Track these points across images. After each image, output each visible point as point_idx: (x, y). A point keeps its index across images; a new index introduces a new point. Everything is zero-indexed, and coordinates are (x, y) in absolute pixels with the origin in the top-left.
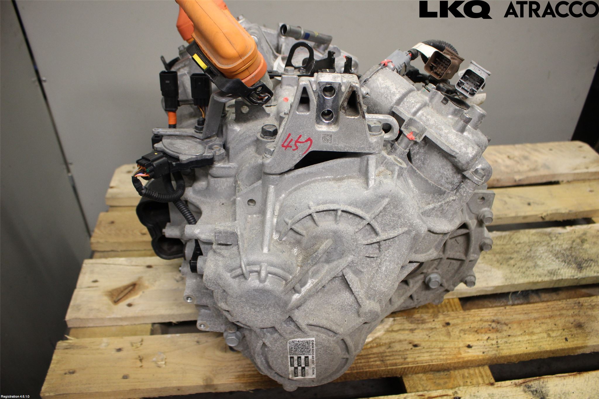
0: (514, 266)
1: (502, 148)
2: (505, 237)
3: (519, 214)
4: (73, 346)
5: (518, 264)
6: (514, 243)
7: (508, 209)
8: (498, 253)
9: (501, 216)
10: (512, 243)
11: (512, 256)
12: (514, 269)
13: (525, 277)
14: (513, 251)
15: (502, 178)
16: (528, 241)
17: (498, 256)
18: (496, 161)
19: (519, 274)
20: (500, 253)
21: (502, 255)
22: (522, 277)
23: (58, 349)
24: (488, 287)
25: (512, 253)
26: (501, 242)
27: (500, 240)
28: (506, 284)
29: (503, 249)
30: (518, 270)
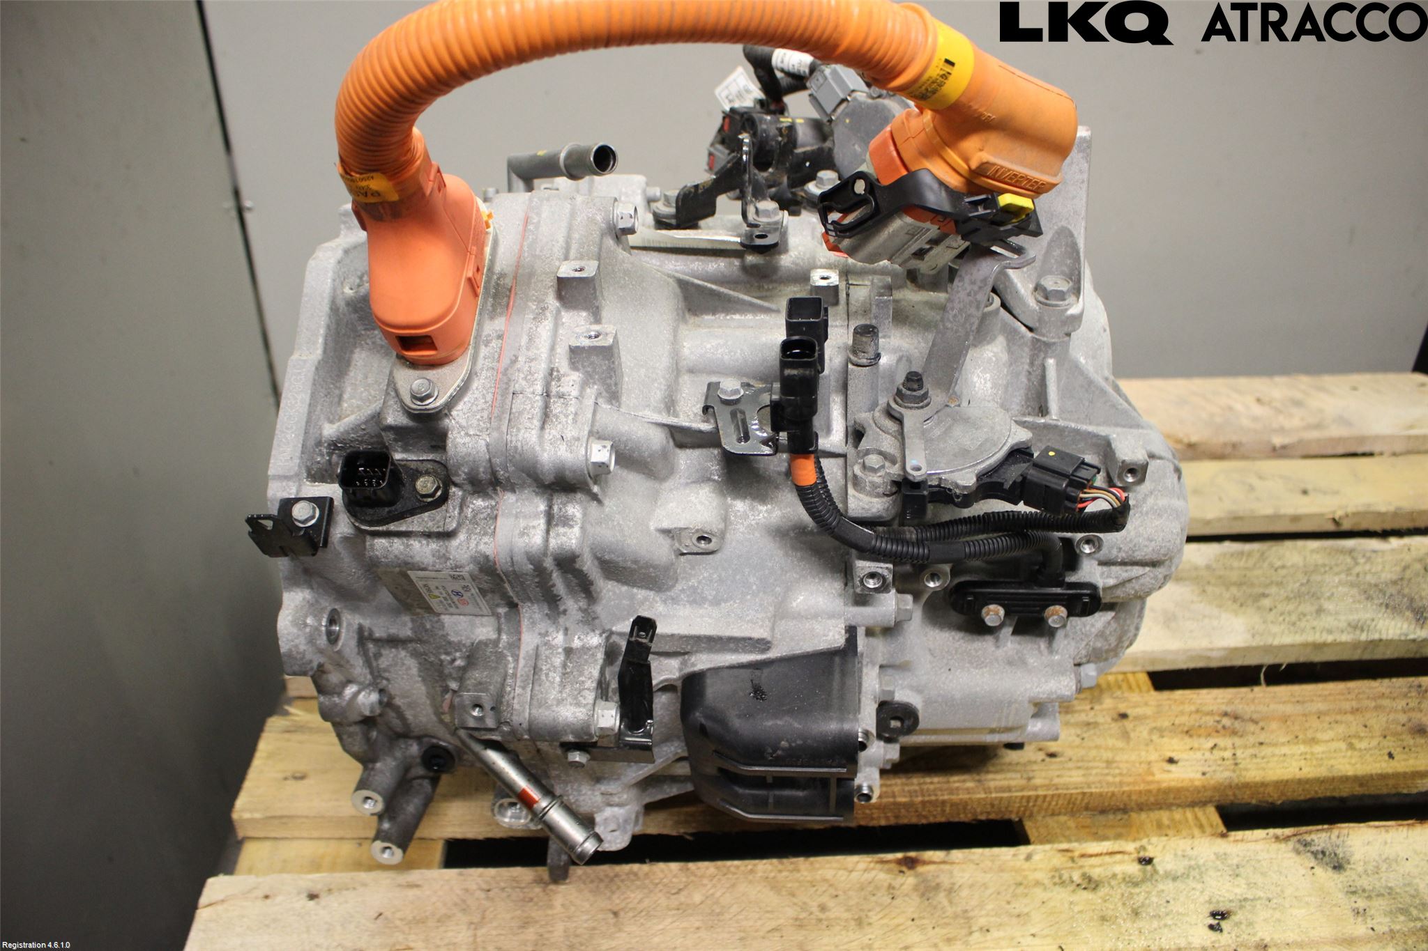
0: (1271, 610)
1: (1243, 382)
2: (1249, 554)
3: (1283, 511)
4: (302, 727)
5: (1279, 606)
6: (1271, 565)
7: (1258, 499)
8: (1235, 584)
9: (1241, 514)
10: (1266, 565)
11: (1267, 592)
12: (1271, 617)
13: (1296, 632)
14: (1268, 581)
15: (1244, 440)
16: (1301, 564)
17: (1234, 590)
18: (1230, 409)
19: (1283, 627)
20: (1240, 584)
21: (1244, 588)
22: (1290, 632)
23: (270, 732)
24: (1212, 650)
25: (1267, 586)
26: (1242, 564)
27: (1241, 560)
28: (1254, 644)
29: (1245, 576)
30: (1281, 619)
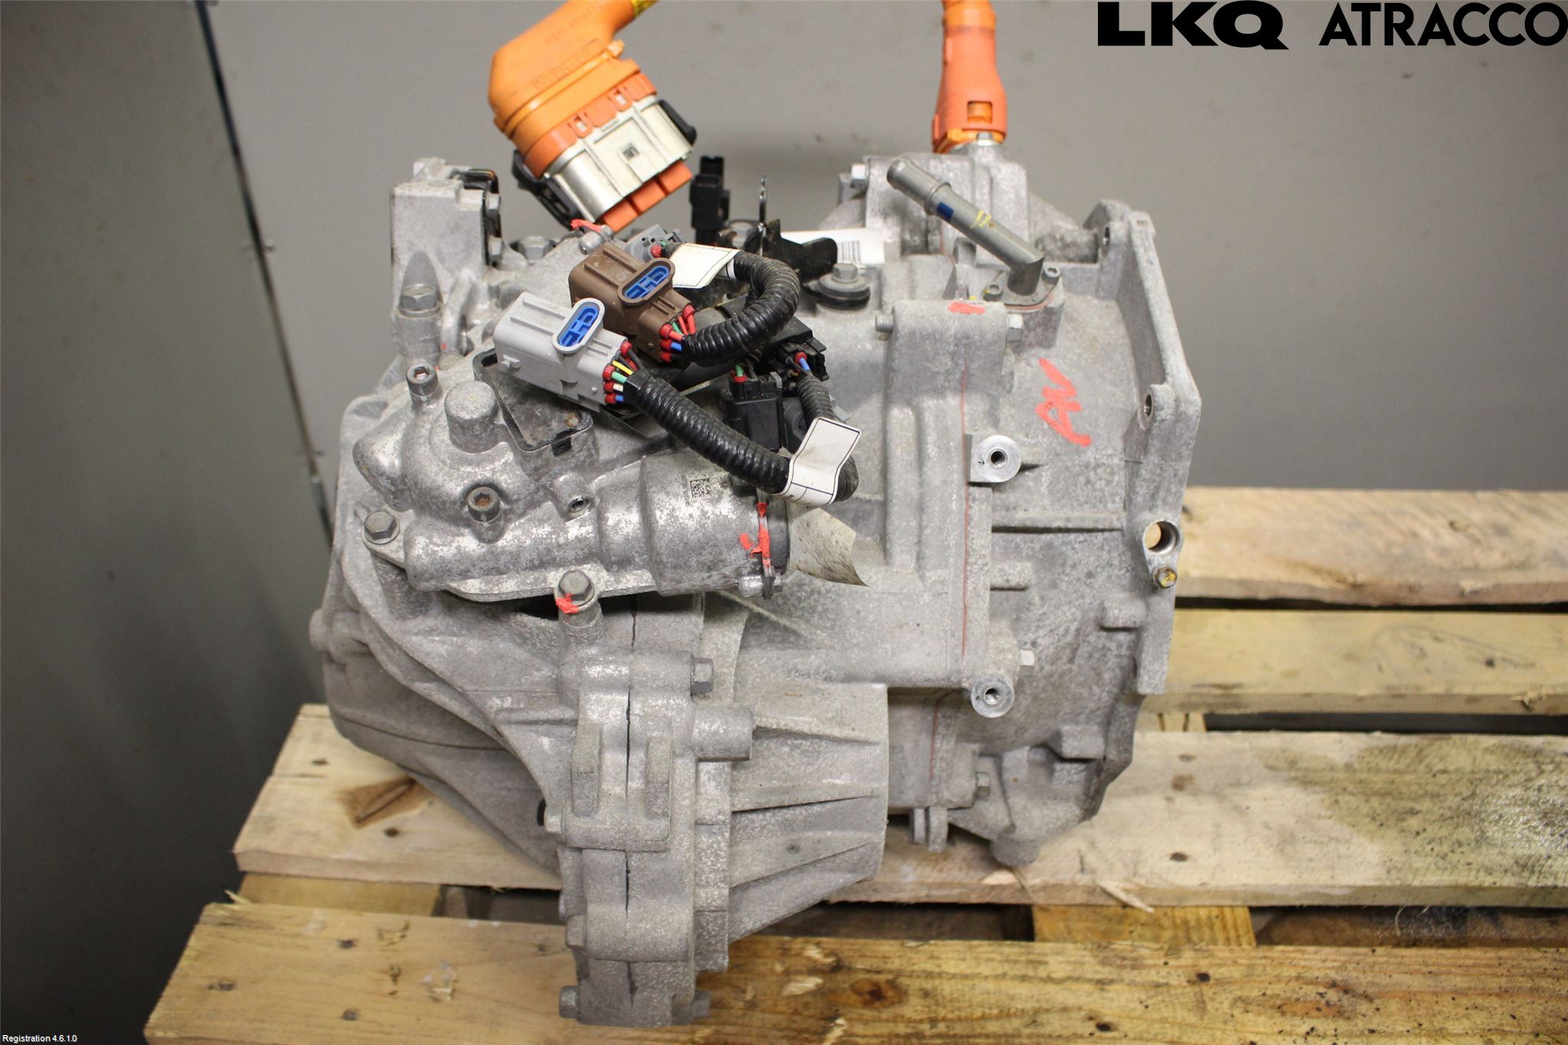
0: (1418, 833)
1: (1437, 497)
2: (1404, 751)
3: (1456, 690)
4: (239, 919)
5: (1429, 829)
6: (1429, 768)
7: (1428, 670)
8: (1377, 793)
9: (1403, 691)
10: (1422, 767)
11: (1417, 807)
12: (1416, 844)
13: (1445, 869)
14: (1421, 792)
15: (1424, 582)
16: (1468, 769)
17: (1375, 802)
18: (1415, 535)
19: (1429, 859)
20: (1383, 794)
21: (1389, 799)
22: (1438, 868)
23: (205, 923)
24: (1333, 887)
25: (1417, 798)
26: (1391, 765)
27: (1391, 759)
28: (1388, 883)
29: (1393, 782)
30: (1430, 847)
